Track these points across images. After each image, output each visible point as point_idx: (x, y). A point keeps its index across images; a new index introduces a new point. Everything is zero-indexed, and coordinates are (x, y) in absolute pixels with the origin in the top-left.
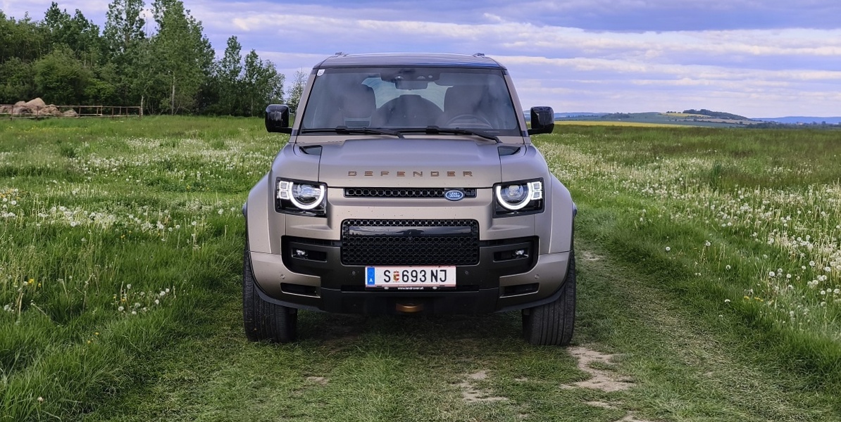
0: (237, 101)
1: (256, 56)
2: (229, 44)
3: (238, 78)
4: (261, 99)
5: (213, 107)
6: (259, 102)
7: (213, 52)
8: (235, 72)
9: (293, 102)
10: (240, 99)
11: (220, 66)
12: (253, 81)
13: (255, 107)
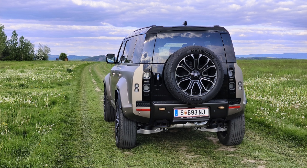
0: (17, 55)
1: (23, 38)
2: (13, 33)
3: (17, 46)
4: (26, 54)
5: (7, 58)
6: (25, 55)
7: (6, 36)
8: (15, 44)
9: (38, 55)
10: (18, 54)
11: (10, 42)
12: (23, 47)
13: (24, 57)
